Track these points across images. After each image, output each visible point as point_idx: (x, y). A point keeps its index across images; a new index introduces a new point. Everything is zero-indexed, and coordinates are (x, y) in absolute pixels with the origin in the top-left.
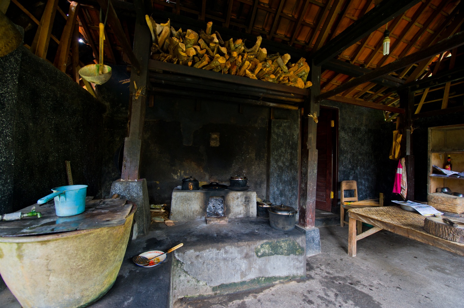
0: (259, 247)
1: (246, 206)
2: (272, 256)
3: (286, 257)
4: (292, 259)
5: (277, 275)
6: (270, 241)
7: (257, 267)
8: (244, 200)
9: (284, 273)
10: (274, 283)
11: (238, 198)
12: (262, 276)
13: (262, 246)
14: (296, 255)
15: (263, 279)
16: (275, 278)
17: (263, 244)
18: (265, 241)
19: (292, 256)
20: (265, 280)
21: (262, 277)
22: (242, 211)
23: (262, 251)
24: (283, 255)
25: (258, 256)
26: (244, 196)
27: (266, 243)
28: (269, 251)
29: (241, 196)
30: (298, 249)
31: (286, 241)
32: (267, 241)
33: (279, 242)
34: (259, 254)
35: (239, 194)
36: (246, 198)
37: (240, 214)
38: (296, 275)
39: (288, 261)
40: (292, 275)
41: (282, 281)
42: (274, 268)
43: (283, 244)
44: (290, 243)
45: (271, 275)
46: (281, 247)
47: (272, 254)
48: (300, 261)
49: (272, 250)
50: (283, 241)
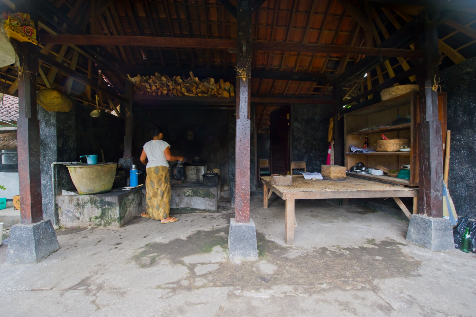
0: (186, 191)
1: (197, 175)
2: (194, 197)
3: (203, 198)
4: (207, 200)
5: (198, 208)
6: (192, 189)
7: (185, 202)
8: (196, 171)
9: (202, 207)
10: (196, 212)
11: (192, 170)
12: (188, 207)
13: (187, 191)
14: (209, 198)
15: (189, 209)
16: (197, 210)
17: (188, 190)
18: (189, 188)
19: (207, 198)
20: (190, 209)
21: (189, 208)
22: (195, 178)
23: (187, 194)
24: (200, 197)
25: (185, 196)
26: (196, 169)
27: (190, 190)
28: (192, 194)
29: (194, 168)
30: (211, 195)
31: (203, 189)
32: (190, 188)
33: (198, 190)
34: (186, 195)
35: (193, 167)
36: (197, 170)
37: (194, 179)
38: (210, 209)
39: (204, 200)
40: (207, 209)
41: (201, 211)
42: (196, 204)
43: (201, 191)
44: (206, 191)
45: (194, 207)
46: (200, 192)
47: (193, 196)
48: (212, 202)
49: (194, 194)
50: (201, 190)
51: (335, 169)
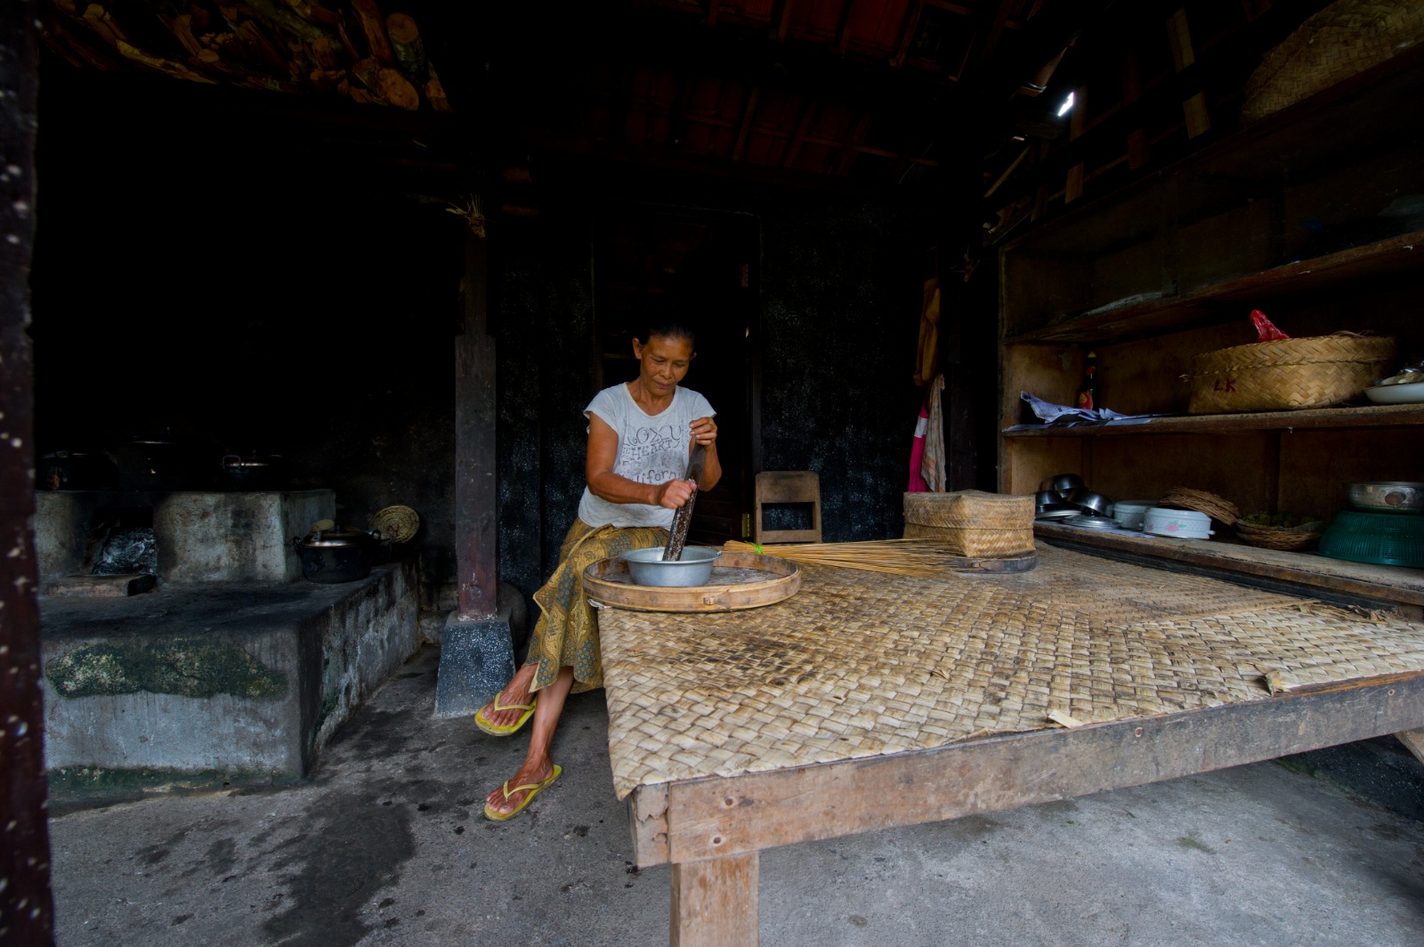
0: (68, 661)
2: (130, 697)
3: (196, 703)
4: (227, 712)
5: (160, 763)
6: (119, 643)
7: (65, 731)
9: (194, 759)
10: (146, 790)
11: (205, 515)
12: (87, 761)
13: (79, 659)
14: (244, 696)
15: (98, 773)
16: (156, 776)
17: (86, 652)
18: (94, 642)
19: (224, 700)
20: (104, 778)
21: (93, 768)
23: (80, 676)
24: (179, 696)
25: (62, 691)
26: (230, 508)
27: (100, 651)
28: (112, 677)
29: (217, 507)
30: (254, 677)
31: (199, 644)
32: (104, 641)
33: (161, 648)
34: (70, 686)
35: (210, 500)
38: (251, 767)
39: (206, 716)
40: (232, 768)
41: (185, 785)
42: (144, 740)
43: (182, 656)
44: (217, 652)
45: (131, 763)
46: (172, 666)
47: (126, 690)
48: (266, 722)
49: (126, 675)
50: (182, 646)
51: (983, 509)
